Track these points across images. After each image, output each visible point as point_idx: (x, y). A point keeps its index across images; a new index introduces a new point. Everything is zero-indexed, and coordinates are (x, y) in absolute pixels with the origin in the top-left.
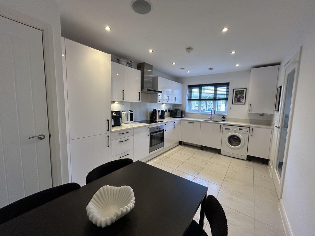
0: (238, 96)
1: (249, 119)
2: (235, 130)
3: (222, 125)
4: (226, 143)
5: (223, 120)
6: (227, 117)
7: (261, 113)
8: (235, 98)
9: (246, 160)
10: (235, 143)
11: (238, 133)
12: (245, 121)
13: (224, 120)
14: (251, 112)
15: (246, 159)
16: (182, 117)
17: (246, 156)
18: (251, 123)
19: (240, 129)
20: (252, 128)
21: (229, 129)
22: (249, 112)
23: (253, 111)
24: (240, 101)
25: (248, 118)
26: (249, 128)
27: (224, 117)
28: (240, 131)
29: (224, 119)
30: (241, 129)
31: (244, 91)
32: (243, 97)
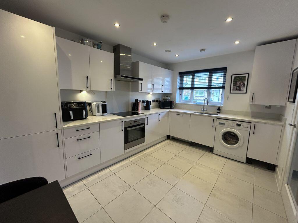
0: (238, 84)
1: (251, 112)
2: (232, 125)
3: (215, 119)
4: (219, 141)
5: (217, 113)
6: (223, 109)
7: (268, 104)
8: (233, 85)
9: (245, 163)
10: (231, 140)
11: (236, 129)
12: (245, 114)
13: (219, 113)
14: (253, 103)
15: (244, 161)
16: (171, 108)
17: (245, 158)
18: (253, 117)
19: (238, 125)
20: (254, 123)
21: (224, 124)
22: (251, 103)
23: (257, 102)
24: (240, 90)
25: (249, 111)
26: (250, 124)
27: (219, 109)
28: (239, 127)
29: (219, 111)
30: (240, 125)
31: (246, 76)
32: (244, 84)
